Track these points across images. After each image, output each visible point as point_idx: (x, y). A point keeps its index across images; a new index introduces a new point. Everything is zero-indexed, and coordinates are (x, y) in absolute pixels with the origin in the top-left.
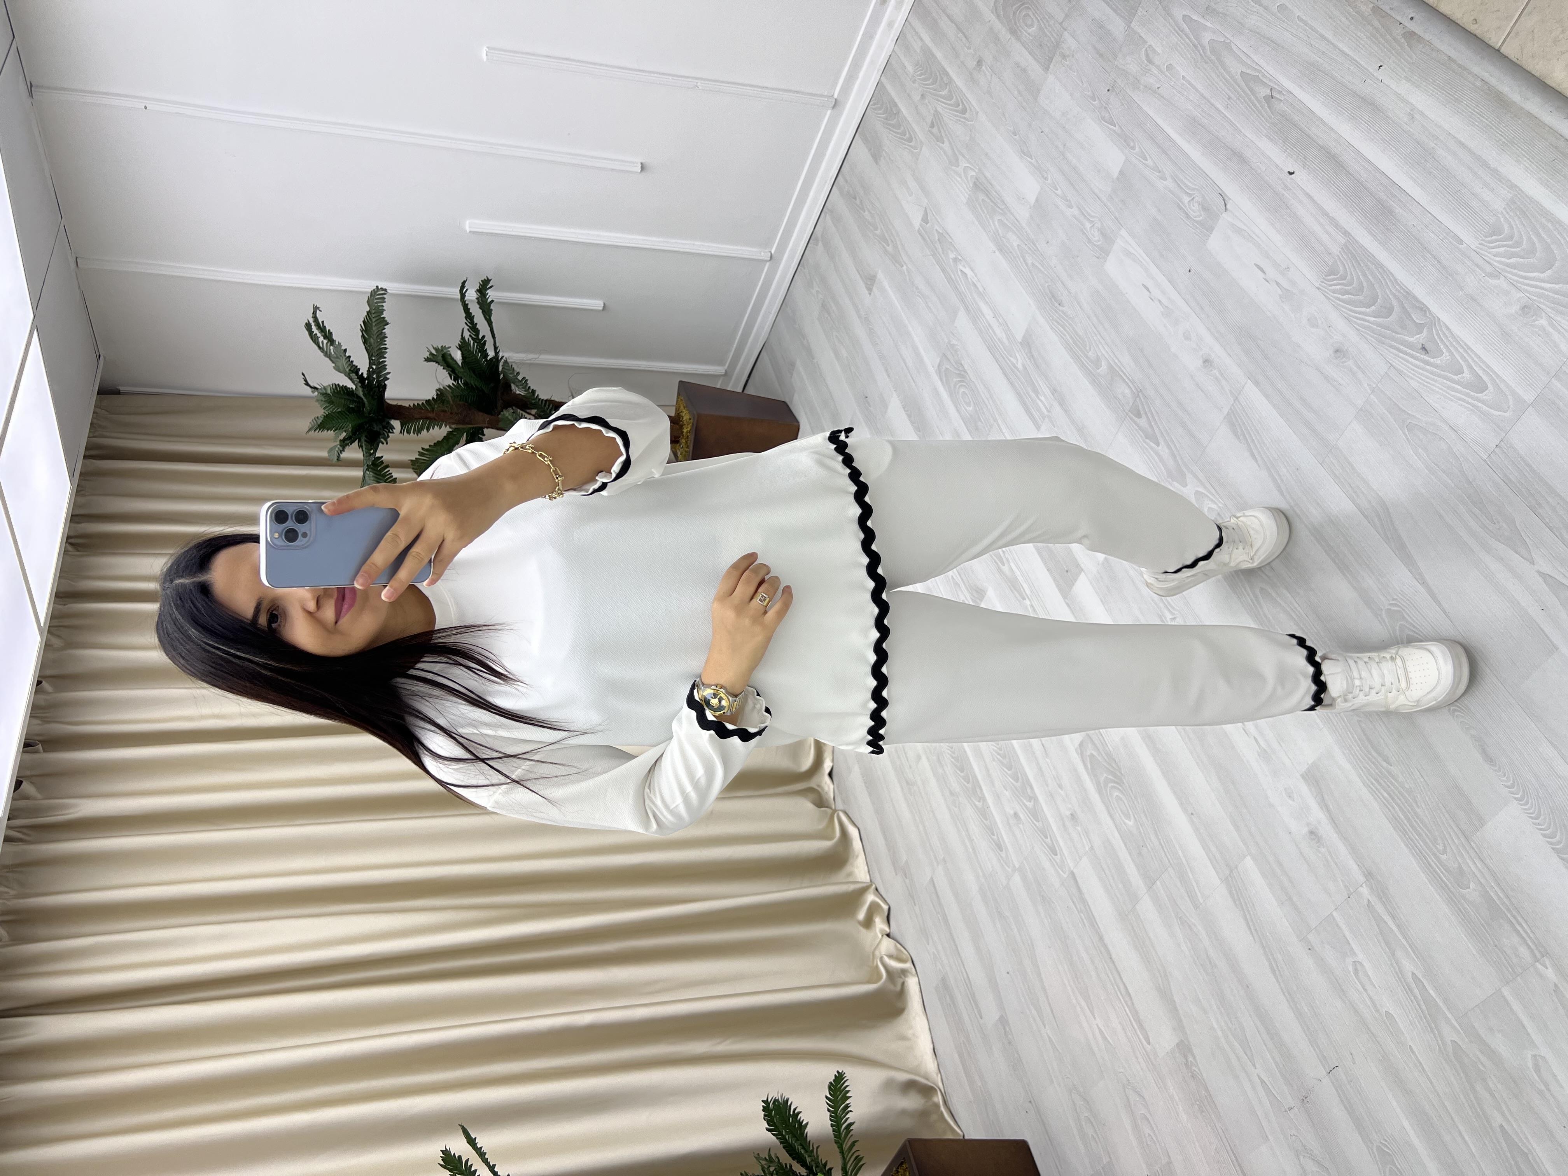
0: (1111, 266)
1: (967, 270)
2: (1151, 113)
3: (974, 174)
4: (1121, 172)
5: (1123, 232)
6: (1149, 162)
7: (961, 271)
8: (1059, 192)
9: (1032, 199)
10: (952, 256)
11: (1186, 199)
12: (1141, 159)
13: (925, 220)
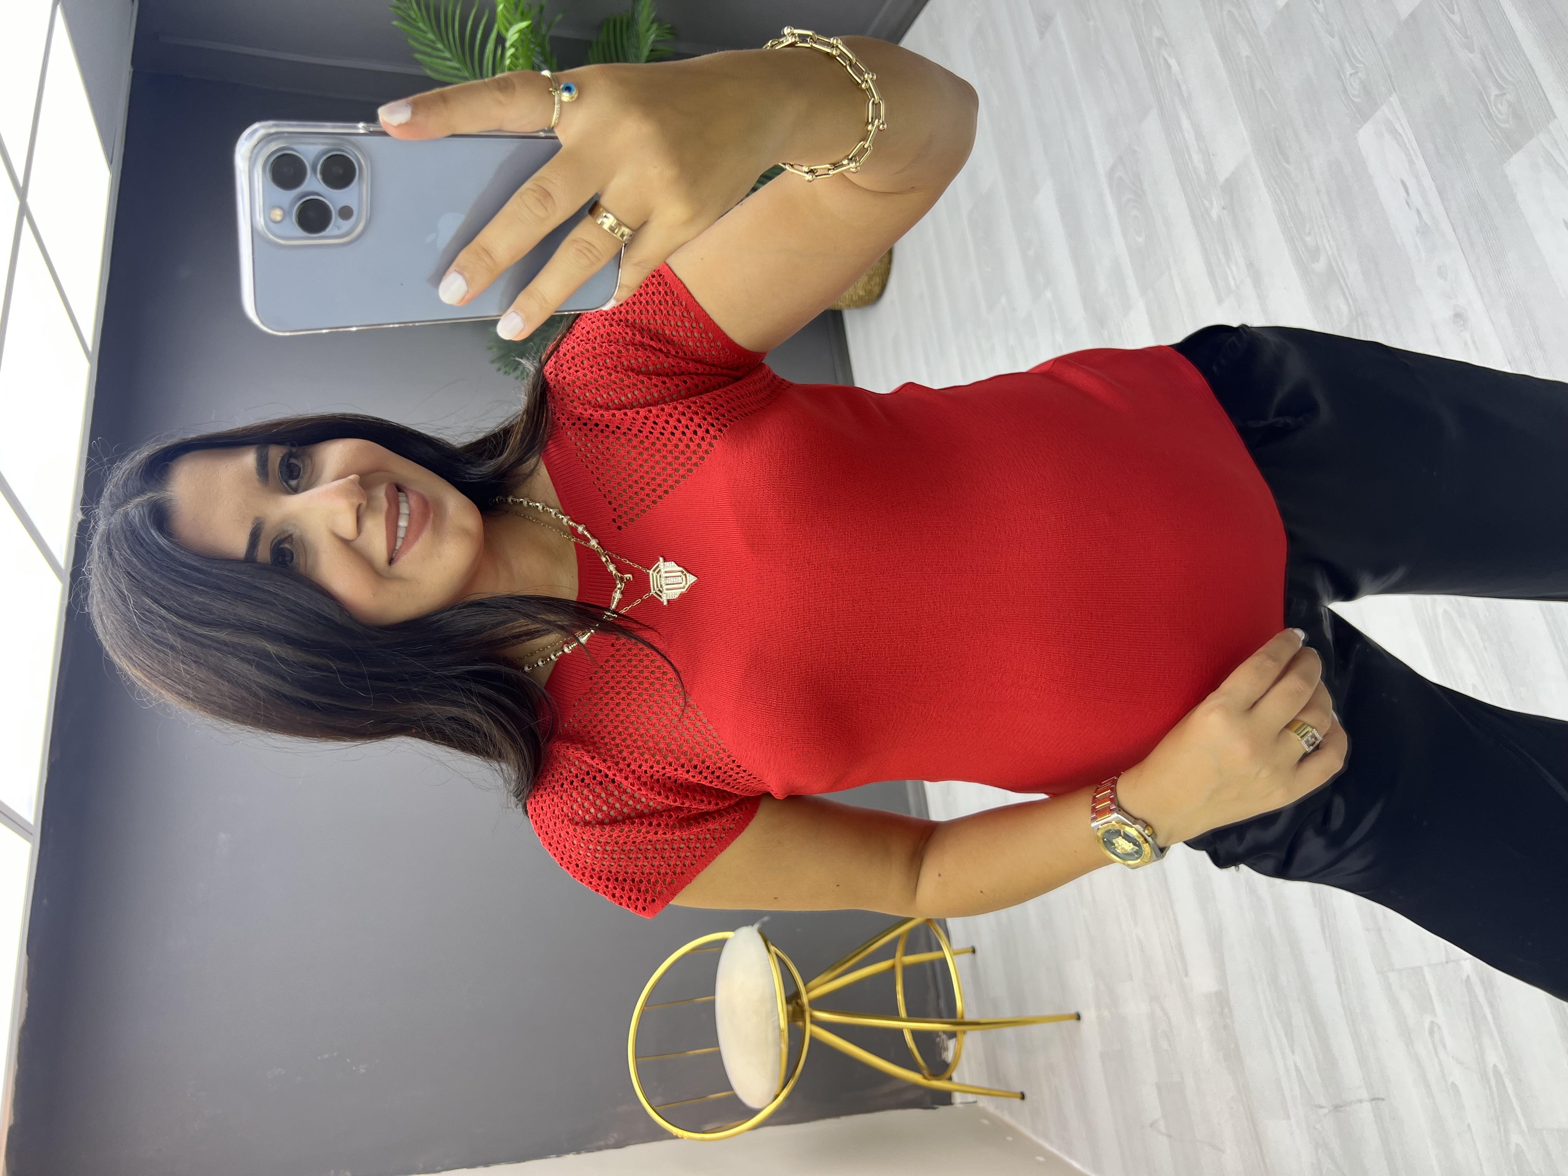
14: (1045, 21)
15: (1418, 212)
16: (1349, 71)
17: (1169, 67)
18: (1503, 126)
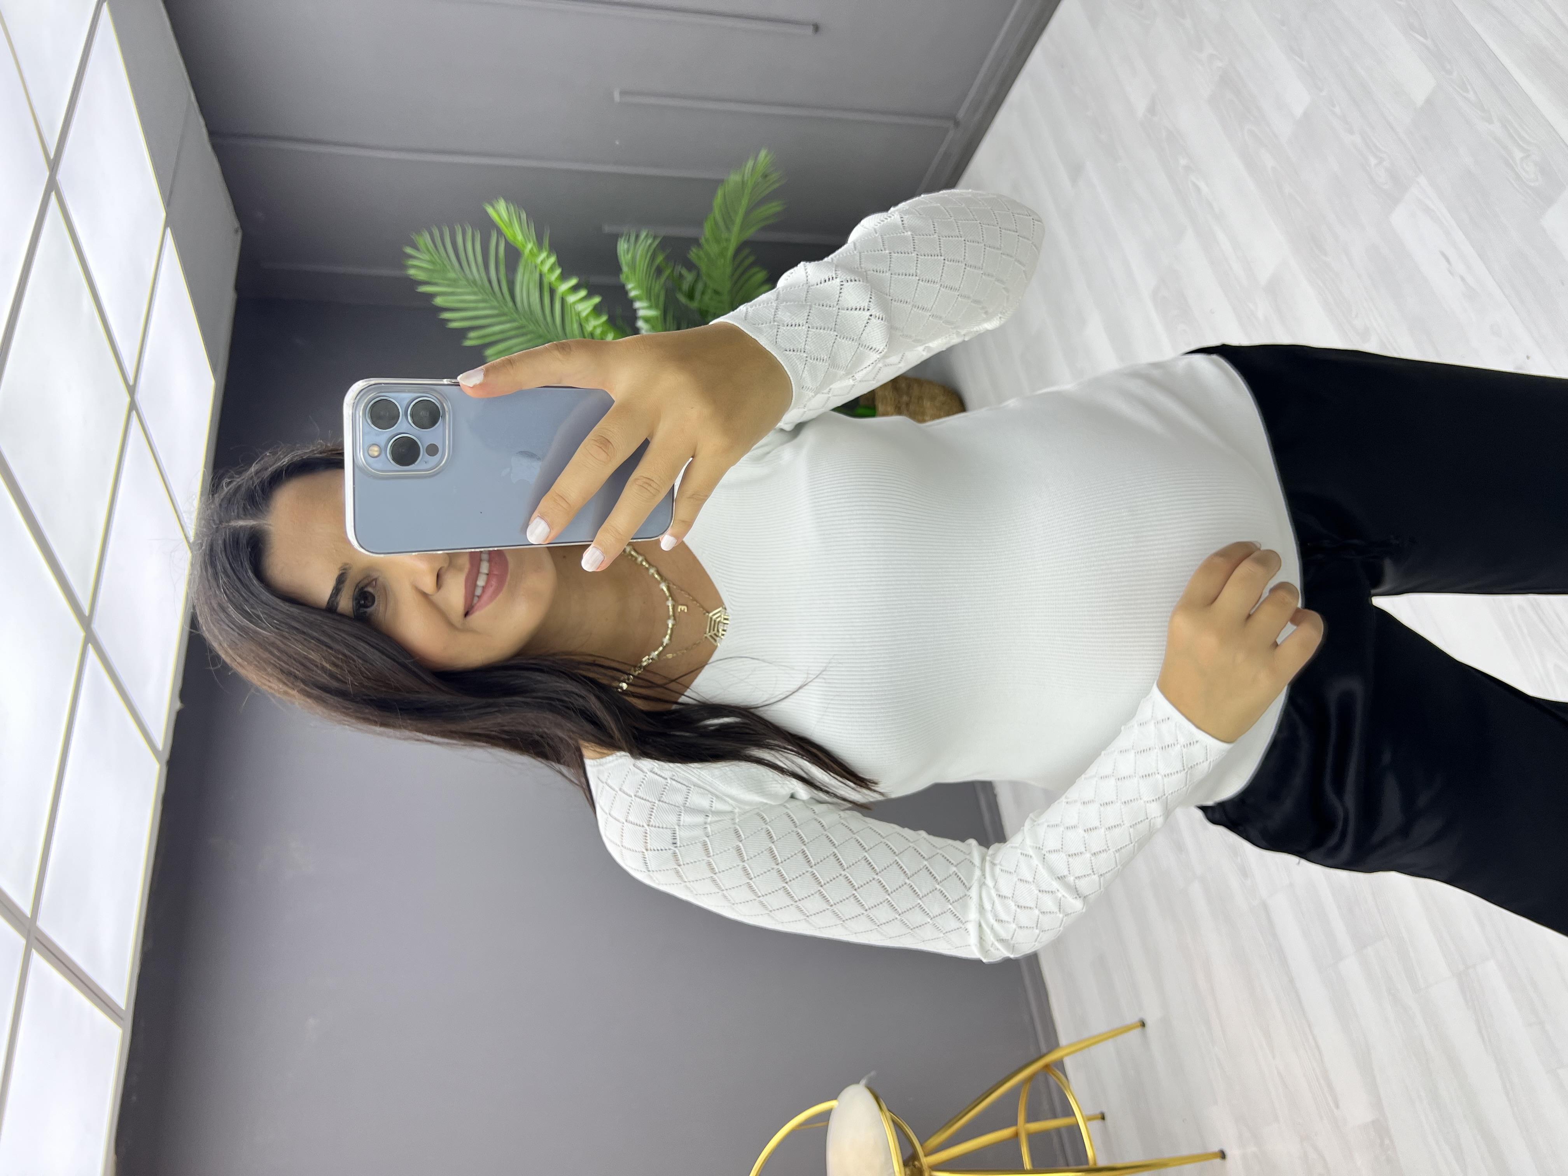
0: (1399, 218)
1: (1202, 185)
2: (1479, 28)
3: (1220, 64)
4: (1429, 101)
5: (1422, 180)
6: (1471, 95)
7: (1194, 184)
8: (1337, 110)
9: (1299, 111)
10: (1183, 161)
11: (1518, 155)
12: (1457, 88)
13: (1152, 110)
14: (1076, 171)
15: (1463, 279)
16: (1373, 161)
17: (1198, 189)
18: (1533, 184)
